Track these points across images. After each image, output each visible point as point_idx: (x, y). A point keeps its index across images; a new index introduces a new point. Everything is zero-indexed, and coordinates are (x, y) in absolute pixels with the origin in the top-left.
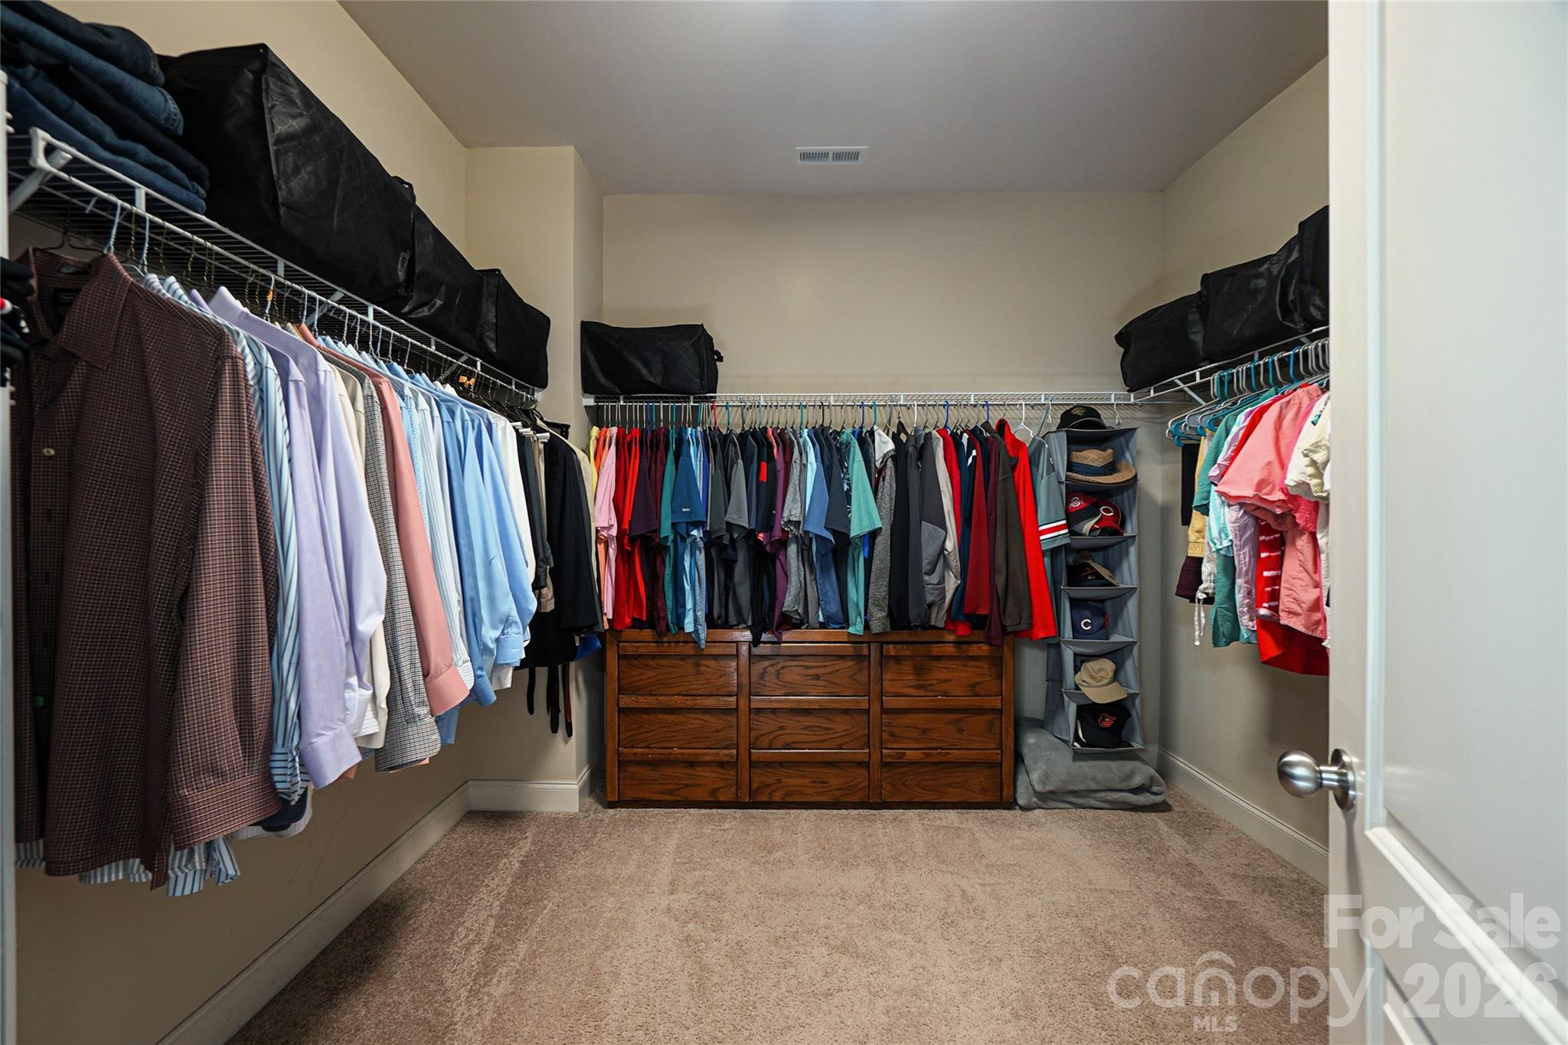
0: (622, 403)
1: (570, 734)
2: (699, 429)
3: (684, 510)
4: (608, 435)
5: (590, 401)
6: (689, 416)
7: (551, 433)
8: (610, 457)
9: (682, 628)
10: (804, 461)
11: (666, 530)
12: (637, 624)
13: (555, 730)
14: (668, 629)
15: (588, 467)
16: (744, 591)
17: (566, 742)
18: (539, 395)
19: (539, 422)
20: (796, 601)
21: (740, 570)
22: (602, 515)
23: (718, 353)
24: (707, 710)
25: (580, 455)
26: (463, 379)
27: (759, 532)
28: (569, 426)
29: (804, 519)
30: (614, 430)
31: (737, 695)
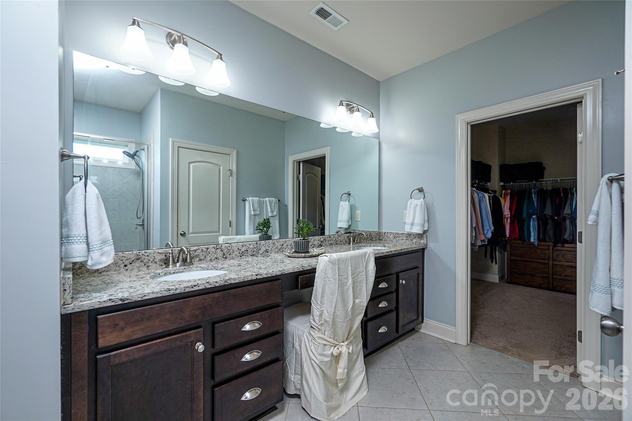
0: (512, 184)
1: (496, 264)
2: (536, 189)
3: (531, 211)
4: (507, 192)
5: (502, 184)
6: (533, 186)
7: (494, 194)
8: (508, 198)
9: (530, 241)
10: (572, 197)
11: (525, 215)
12: (516, 239)
13: (492, 262)
14: (525, 241)
15: (502, 200)
16: (551, 232)
17: (495, 265)
18: (488, 184)
19: (490, 191)
20: (569, 236)
21: (550, 226)
22: (507, 212)
23: (544, 167)
24: (538, 263)
25: (500, 198)
26: (475, 185)
27: (555, 217)
28: (496, 191)
29: (572, 213)
30: (509, 191)
31: (548, 260)
